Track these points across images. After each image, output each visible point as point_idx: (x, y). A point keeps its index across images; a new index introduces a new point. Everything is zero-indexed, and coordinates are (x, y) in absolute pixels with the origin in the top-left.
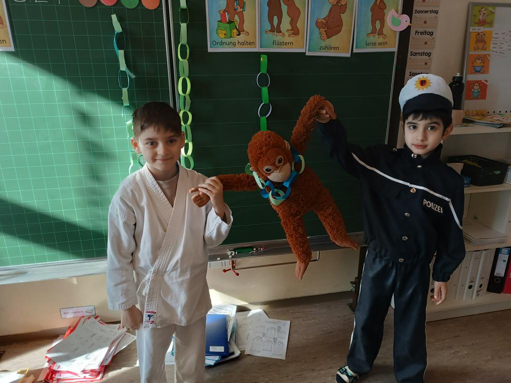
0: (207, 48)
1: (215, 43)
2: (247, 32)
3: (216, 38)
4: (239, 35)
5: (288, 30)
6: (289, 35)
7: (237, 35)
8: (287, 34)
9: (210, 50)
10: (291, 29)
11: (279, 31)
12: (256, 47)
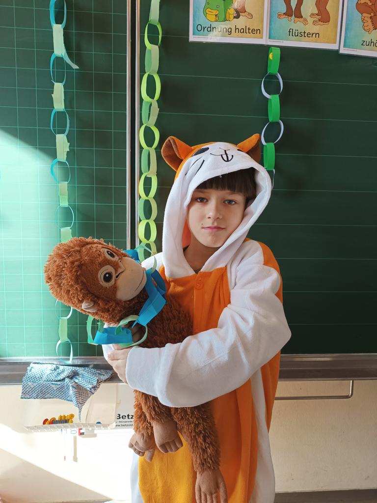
0: (188, 35)
1: (200, 29)
3: (202, 20)
5: (312, 15)
6: (314, 23)
7: (235, 17)
8: (310, 20)
9: (192, 38)
10: (317, 12)
11: (299, 15)
12: (262, 38)
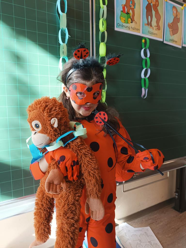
0: (114, 27)
2: (136, 22)
3: (119, 21)
4: (132, 22)
5: (155, 26)
7: (131, 22)
9: (116, 29)
11: (151, 26)
12: (140, 33)
